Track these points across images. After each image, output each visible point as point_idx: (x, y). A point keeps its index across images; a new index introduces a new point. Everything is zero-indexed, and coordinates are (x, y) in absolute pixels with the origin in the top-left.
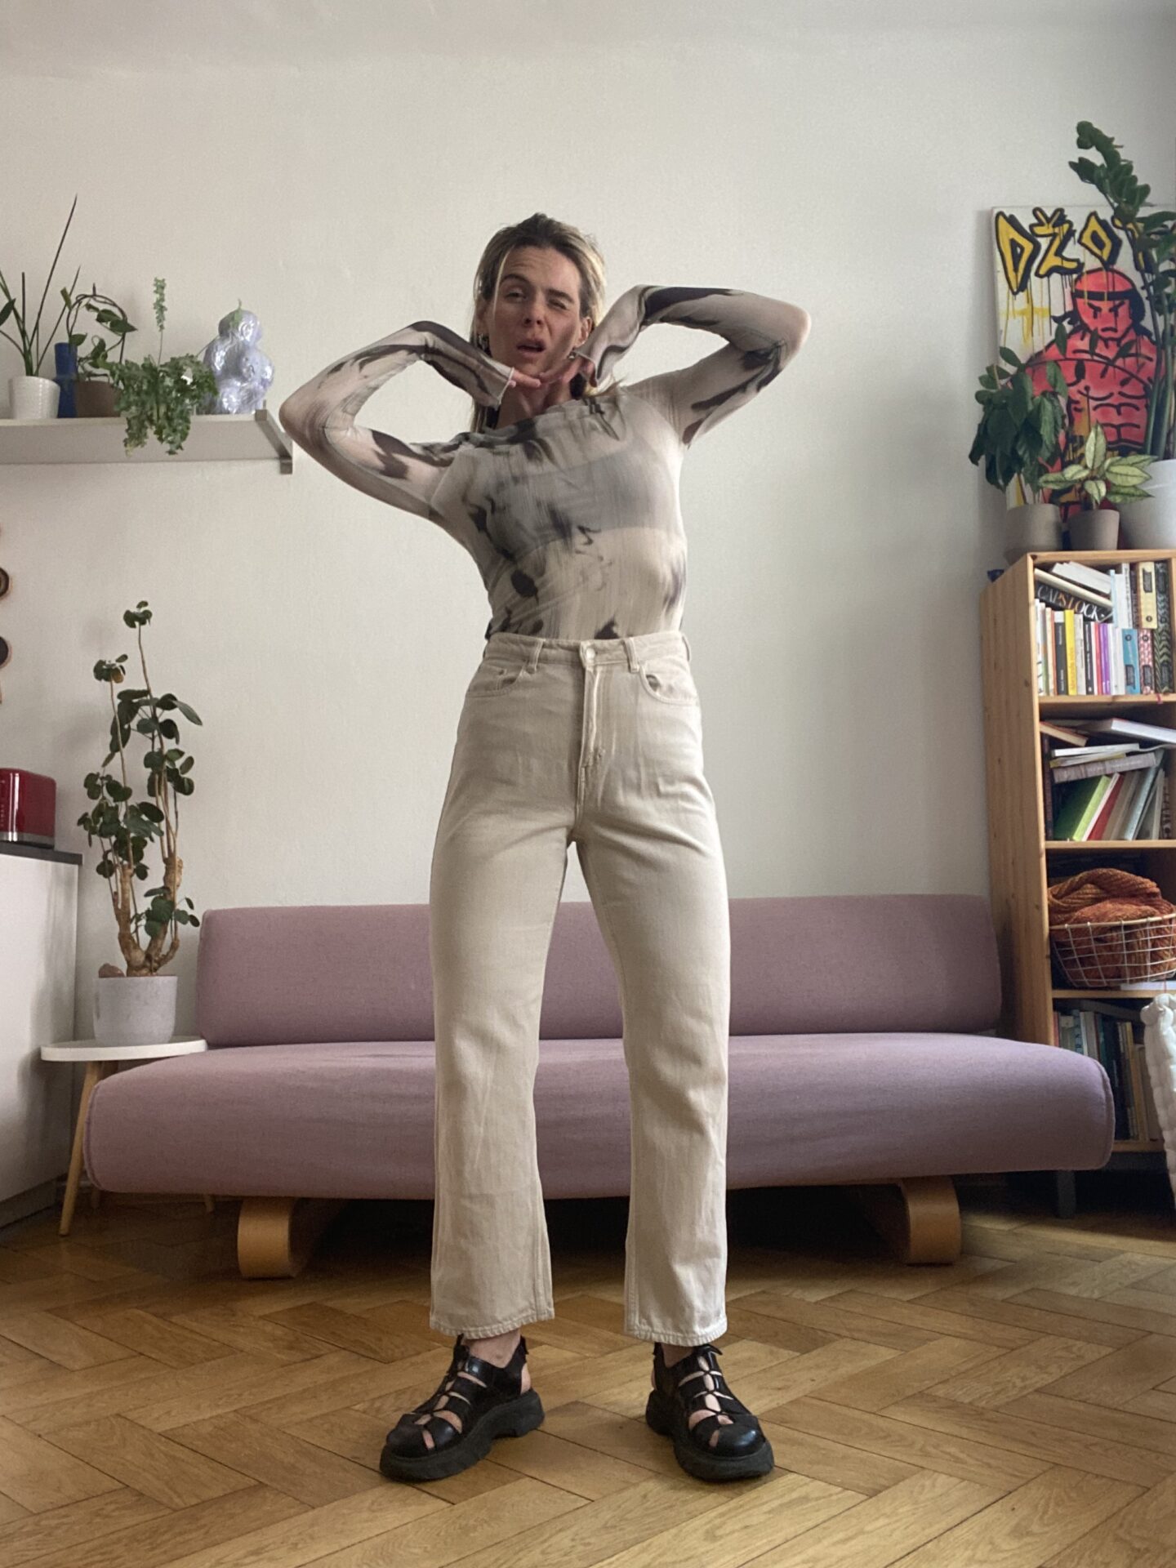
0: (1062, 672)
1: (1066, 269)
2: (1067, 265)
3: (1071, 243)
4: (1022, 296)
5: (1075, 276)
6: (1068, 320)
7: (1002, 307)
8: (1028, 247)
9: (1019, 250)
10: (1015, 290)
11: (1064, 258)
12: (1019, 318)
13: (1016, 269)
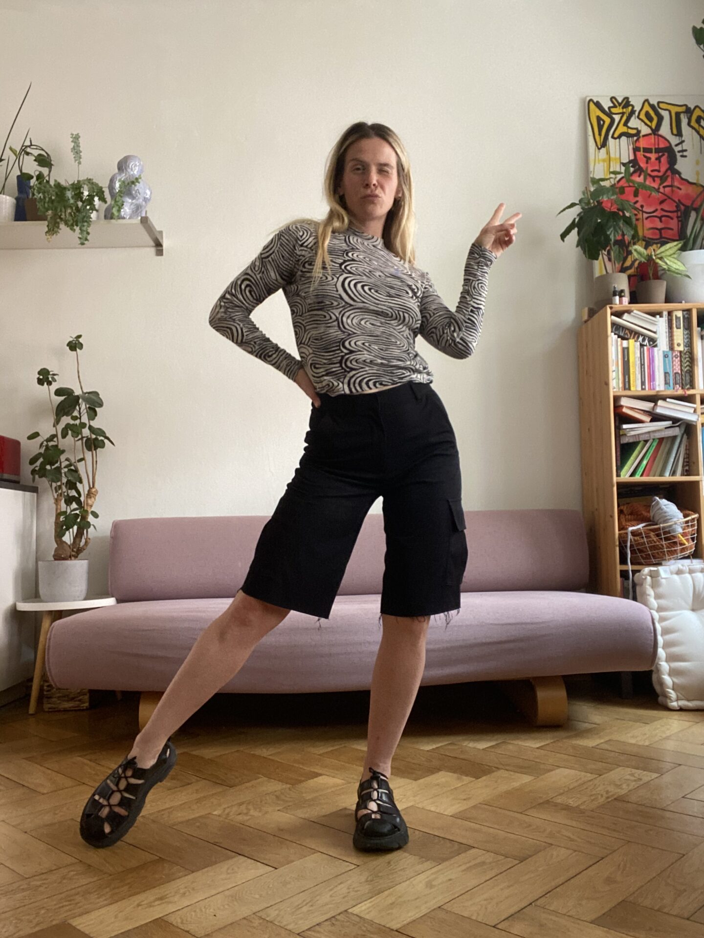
0: (627, 376)
1: (630, 134)
2: (631, 131)
3: (633, 119)
4: (603, 150)
5: (635, 138)
6: (631, 165)
7: (592, 157)
8: (608, 121)
9: (602, 122)
10: (600, 147)
11: (629, 128)
12: (601, 163)
13: (600, 134)
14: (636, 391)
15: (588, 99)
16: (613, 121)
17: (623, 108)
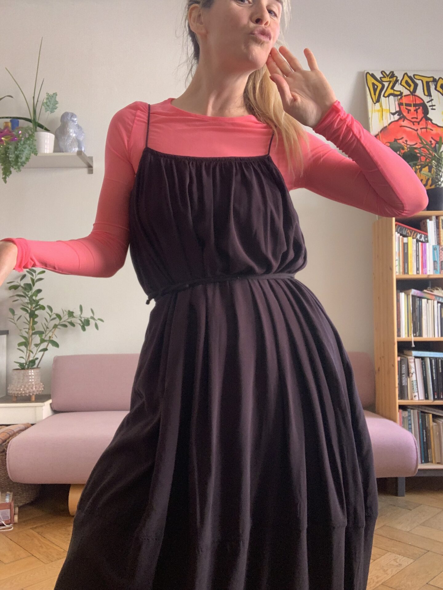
1: (396, 95)
2: (396, 93)
3: (397, 85)
4: (378, 104)
5: (399, 97)
6: (397, 114)
7: (370, 109)
9: (376, 87)
10: (375, 102)
11: (394, 90)
12: (377, 113)
13: (375, 94)
15: (366, 72)
16: (383, 86)
17: (390, 78)
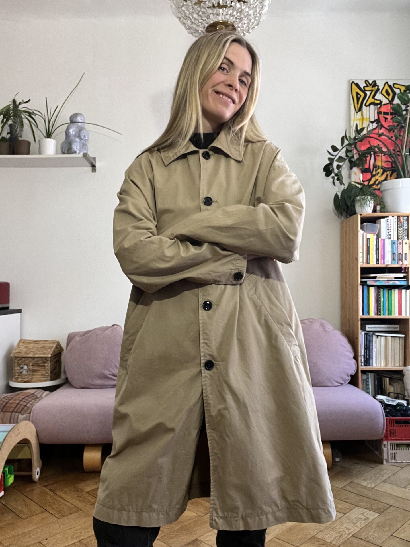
0: (369, 256)
1: (376, 103)
3: (378, 94)
4: (359, 113)
5: (379, 106)
6: (376, 122)
7: (352, 118)
8: (363, 95)
9: (359, 96)
10: (357, 111)
11: (375, 99)
12: (358, 121)
13: (358, 103)
14: (373, 265)
15: (351, 81)
16: (366, 95)
17: (372, 87)
